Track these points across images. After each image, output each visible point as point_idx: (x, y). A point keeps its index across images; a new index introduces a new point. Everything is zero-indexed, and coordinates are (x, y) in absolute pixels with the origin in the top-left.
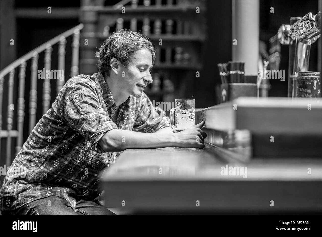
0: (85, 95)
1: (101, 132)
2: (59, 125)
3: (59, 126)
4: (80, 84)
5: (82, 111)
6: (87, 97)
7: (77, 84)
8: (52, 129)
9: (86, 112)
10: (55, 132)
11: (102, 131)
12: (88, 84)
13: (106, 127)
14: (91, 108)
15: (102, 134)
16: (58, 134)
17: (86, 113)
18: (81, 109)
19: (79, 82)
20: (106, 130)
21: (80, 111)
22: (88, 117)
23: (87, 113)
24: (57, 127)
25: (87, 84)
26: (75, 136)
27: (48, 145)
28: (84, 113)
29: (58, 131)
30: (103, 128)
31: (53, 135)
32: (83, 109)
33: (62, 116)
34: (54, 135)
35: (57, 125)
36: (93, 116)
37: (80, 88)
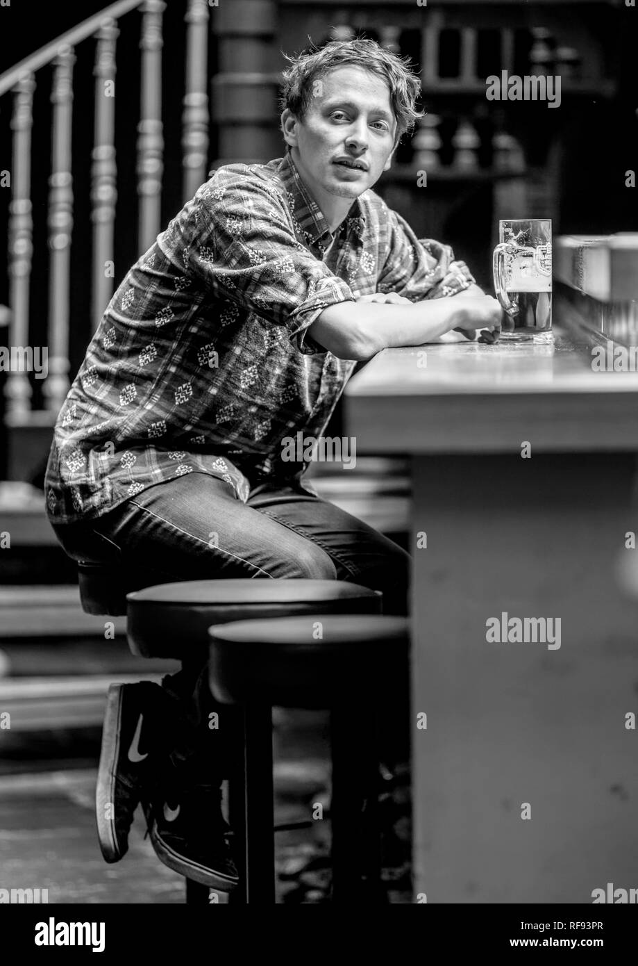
0: (254, 217)
1: (318, 305)
2: (178, 290)
3: (180, 291)
4: (239, 187)
5: (256, 256)
6: (262, 221)
7: (228, 189)
8: (158, 300)
9: (265, 257)
10: (168, 307)
11: (319, 301)
12: (260, 188)
13: (329, 292)
14: (278, 245)
15: (319, 311)
16: (176, 311)
17: (265, 259)
18: (251, 251)
19: (235, 184)
20: (330, 300)
21: (251, 256)
22: (275, 266)
23: (270, 258)
24: (174, 293)
25: (256, 186)
26: (229, 320)
27: (151, 343)
28: (261, 260)
29: (179, 305)
30: (322, 295)
32: (256, 251)
33: (189, 269)
34: (166, 316)
35: (174, 289)
36: (287, 263)
37: (240, 200)
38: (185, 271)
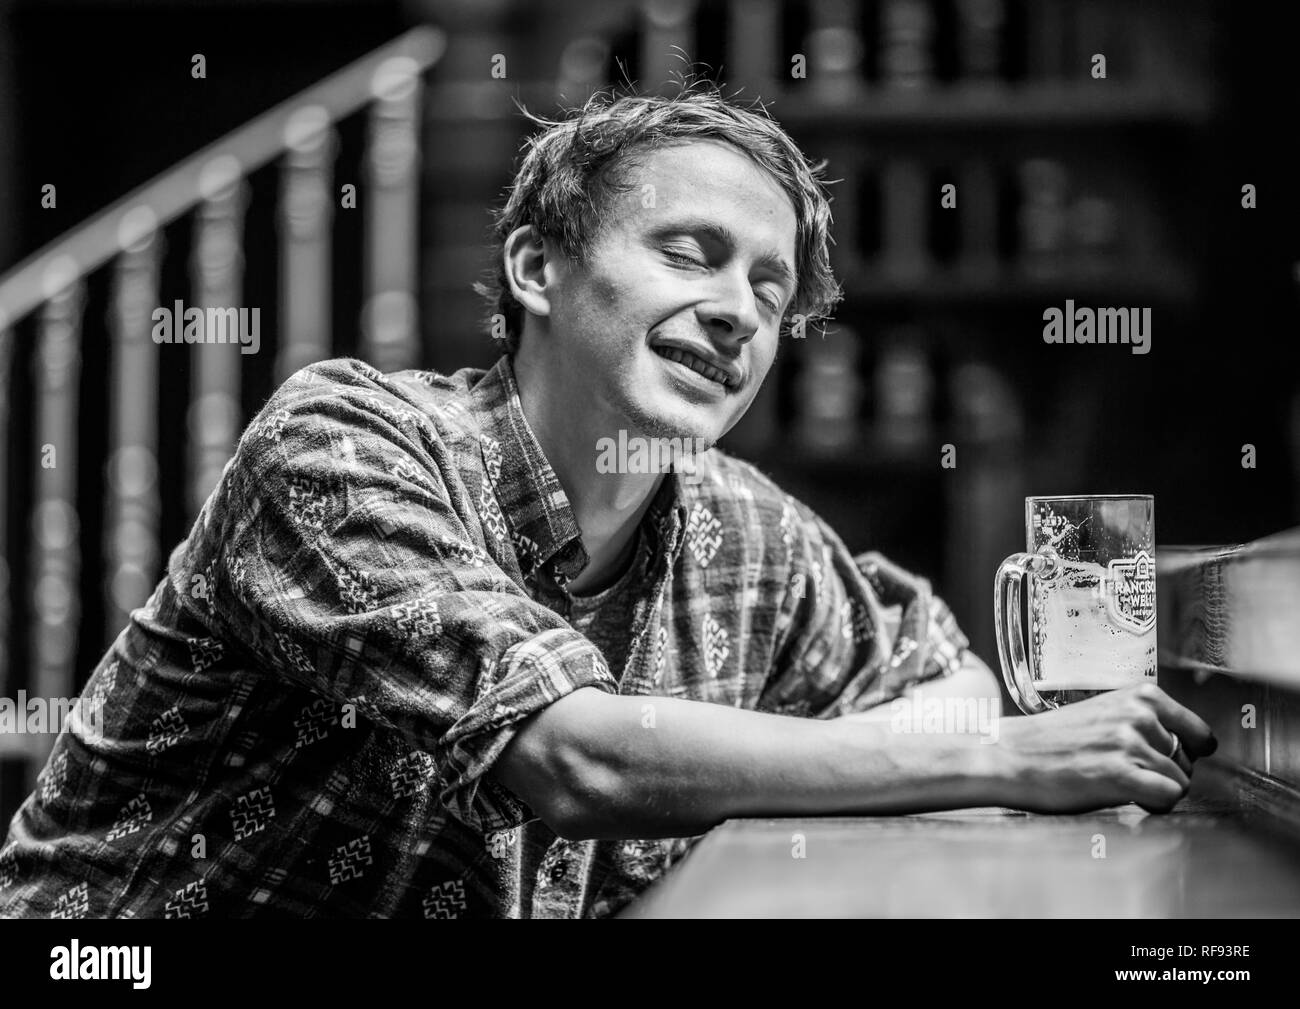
0: (355, 481)
1: (501, 720)
2: (198, 669)
3: (201, 672)
4: (322, 409)
5: (354, 583)
6: (372, 489)
7: (297, 412)
8: (157, 691)
9: (374, 588)
10: (175, 709)
11: (501, 710)
12: (373, 412)
13: (526, 681)
14: (408, 556)
15: (506, 735)
16: (192, 718)
17: (375, 593)
18: (342, 570)
19: (312, 400)
20: (531, 703)
21: (341, 584)
22: (394, 623)
23: (388, 593)
24: (188, 677)
25: (363, 407)
26: (313, 734)
27: (140, 792)
28: (365, 595)
29: (198, 704)
30: (510, 691)
31: (166, 728)
32: (354, 572)
33: (217, 616)
34: (171, 730)
35: (190, 668)
36: (424, 612)
37: (322, 441)
38: (208, 622)
